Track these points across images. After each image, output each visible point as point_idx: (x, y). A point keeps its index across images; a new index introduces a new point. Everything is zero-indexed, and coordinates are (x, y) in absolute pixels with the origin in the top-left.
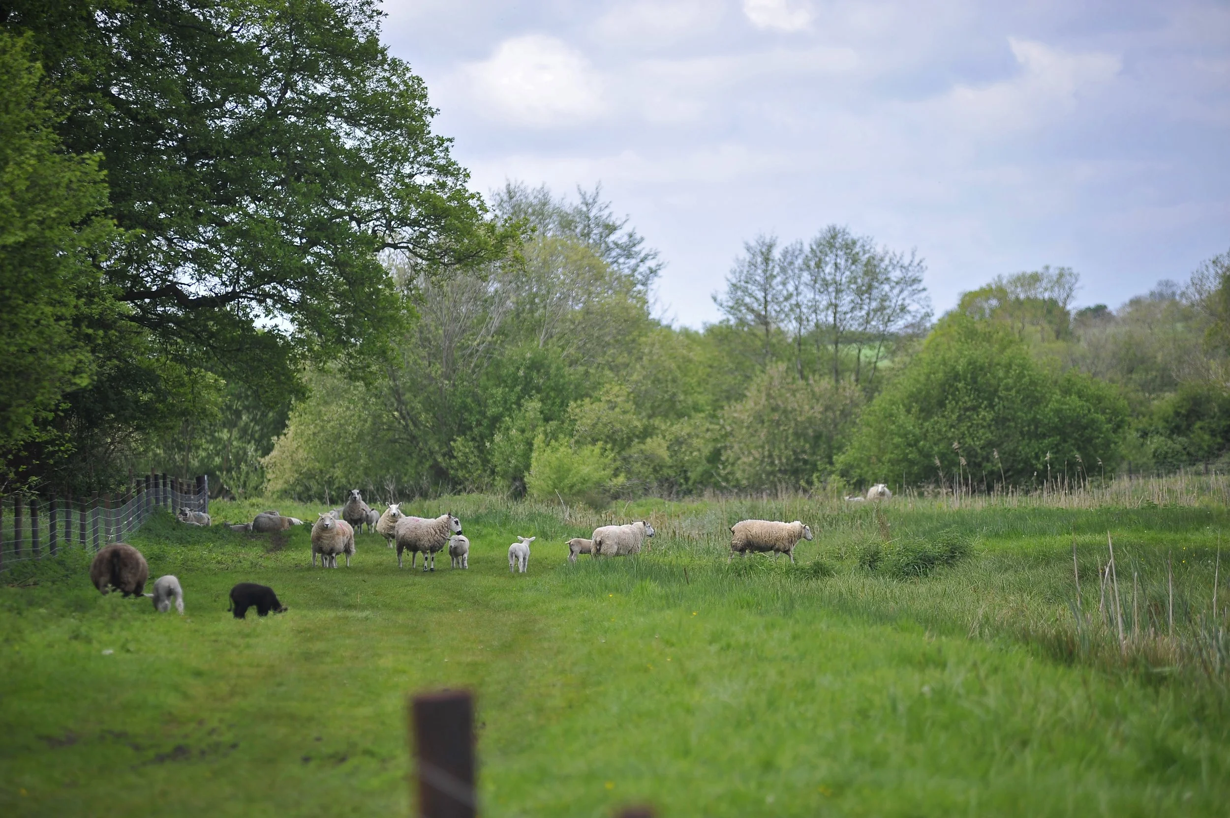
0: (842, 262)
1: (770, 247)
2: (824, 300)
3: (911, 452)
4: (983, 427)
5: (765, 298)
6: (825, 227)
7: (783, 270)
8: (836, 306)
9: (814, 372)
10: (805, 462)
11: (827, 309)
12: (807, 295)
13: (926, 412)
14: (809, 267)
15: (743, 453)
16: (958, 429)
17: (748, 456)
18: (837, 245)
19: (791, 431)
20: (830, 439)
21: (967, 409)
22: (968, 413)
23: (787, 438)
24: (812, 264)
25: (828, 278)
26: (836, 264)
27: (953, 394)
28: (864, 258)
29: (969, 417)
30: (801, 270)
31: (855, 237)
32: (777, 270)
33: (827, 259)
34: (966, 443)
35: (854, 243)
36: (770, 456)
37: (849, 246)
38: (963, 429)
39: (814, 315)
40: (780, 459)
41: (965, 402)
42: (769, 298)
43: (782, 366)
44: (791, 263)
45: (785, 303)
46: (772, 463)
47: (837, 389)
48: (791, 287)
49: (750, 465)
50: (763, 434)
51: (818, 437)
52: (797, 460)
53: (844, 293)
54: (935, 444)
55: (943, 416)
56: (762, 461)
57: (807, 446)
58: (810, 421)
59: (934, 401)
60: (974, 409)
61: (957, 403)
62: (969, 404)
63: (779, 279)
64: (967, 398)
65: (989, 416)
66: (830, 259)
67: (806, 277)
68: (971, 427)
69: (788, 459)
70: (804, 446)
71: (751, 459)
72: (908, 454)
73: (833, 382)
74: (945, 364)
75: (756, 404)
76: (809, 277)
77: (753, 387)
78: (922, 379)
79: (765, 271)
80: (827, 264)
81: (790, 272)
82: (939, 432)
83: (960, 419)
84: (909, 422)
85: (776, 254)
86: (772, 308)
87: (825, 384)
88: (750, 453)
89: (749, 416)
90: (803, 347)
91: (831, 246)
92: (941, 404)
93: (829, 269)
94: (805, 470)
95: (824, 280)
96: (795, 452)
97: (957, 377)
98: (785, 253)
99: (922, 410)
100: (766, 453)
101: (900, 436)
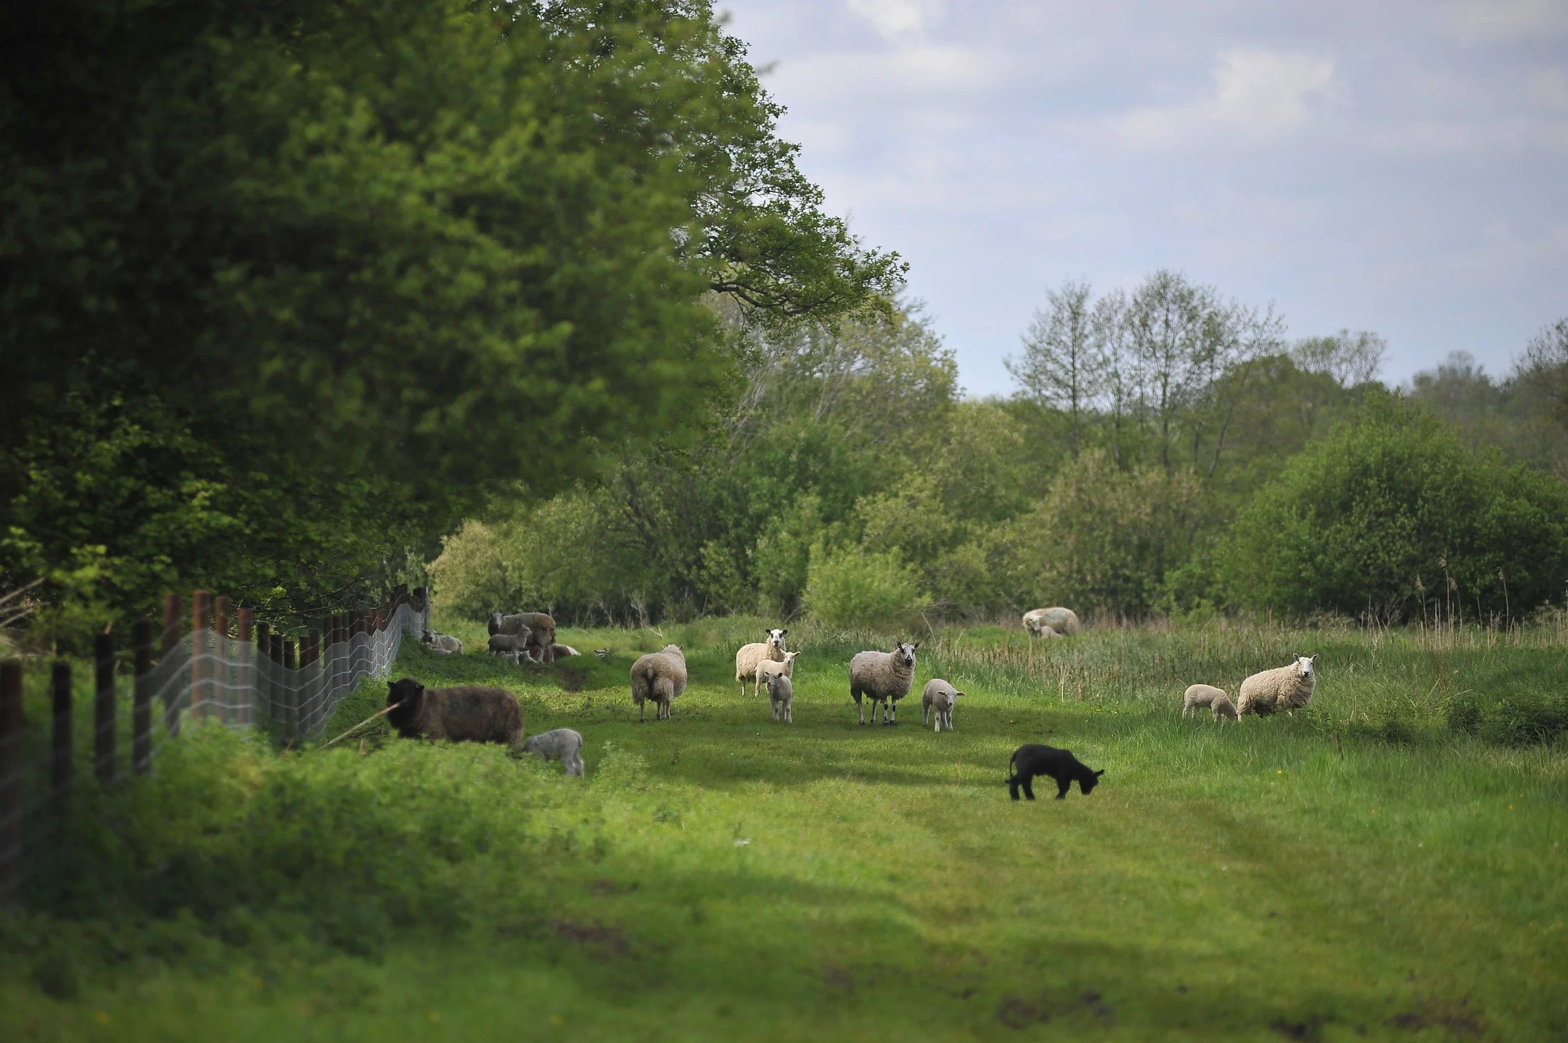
0: (1174, 318)
1: (1081, 299)
2: (1151, 368)
3: (1306, 569)
4: (1402, 538)
5: (1073, 365)
6: (1153, 274)
7: (1098, 328)
8: (1166, 376)
9: (1139, 460)
10: (1127, 579)
11: (1156, 379)
12: (1128, 361)
13: (1324, 517)
14: (1132, 324)
15: (1044, 566)
16: (1367, 541)
17: (1051, 569)
18: (1169, 296)
19: (1108, 538)
20: (1160, 550)
21: (1379, 515)
22: (1382, 519)
23: (1102, 547)
24: (1136, 321)
25: (1158, 339)
26: (1167, 323)
27: (1362, 495)
28: (1204, 314)
29: (1381, 524)
30: (1121, 328)
31: (1192, 286)
32: (1089, 328)
33: (1156, 315)
34: (1378, 557)
35: (1191, 293)
36: (1079, 571)
37: (1184, 298)
38: (1375, 540)
39: (1137, 389)
40: (1093, 575)
41: (1379, 505)
42: (1078, 365)
43: (1099, 453)
44: (1109, 319)
45: (1100, 372)
46: (1083, 581)
47: (1169, 483)
48: (1108, 351)
49: (1053, 582)
50: (1070, 541)
51: (1143, 546)
52: (1116, 576)
53: (1177, 359)
54: (1337, 560)
55: (1348, 523)
56: (1069, 578)
57: (1130, 558)
58: (1134, 525)
59: (1335, 504)
60: (1392, 514)
61: (1367, 506)
62: (1383, 507)
63: (1091, 339)
64: (1380, 500)
65: (1410, 523)
66: (1159, 314)
67: (1129, 337)
68: (1384, 537)
69: (1104, 576)
70: (1125, 559)
71: (1055, 573)
72: (1300, 571)
73: (1164, 476)
74: (1351, 454)
75: (1062, 501)
76: (1132, 338)
77: (1059, 481)
78: (1321, 473)
79: (1073, 330)
80: (1155, 320)
81: (1107, 331)
82: (1343, 542)
83: (1369, 527)
84: (1303, 530)
85: (1089, 307)
86: (1083, 378)
87: (1155, 476)
88: (1052, 567)
89: (1053, 516)
90: (1123, 429)
91: (1161, 297)
92: (1346, 507)
93: (1157, 328)
94: (1125, 590)
95: (1151, 342)
96: (1113, 566)
97: (1366, 472)
98: (1101, 306)
99: (1319, 515)
100: (1075, 567)
101: (1290, 548)
